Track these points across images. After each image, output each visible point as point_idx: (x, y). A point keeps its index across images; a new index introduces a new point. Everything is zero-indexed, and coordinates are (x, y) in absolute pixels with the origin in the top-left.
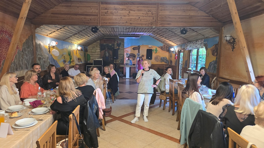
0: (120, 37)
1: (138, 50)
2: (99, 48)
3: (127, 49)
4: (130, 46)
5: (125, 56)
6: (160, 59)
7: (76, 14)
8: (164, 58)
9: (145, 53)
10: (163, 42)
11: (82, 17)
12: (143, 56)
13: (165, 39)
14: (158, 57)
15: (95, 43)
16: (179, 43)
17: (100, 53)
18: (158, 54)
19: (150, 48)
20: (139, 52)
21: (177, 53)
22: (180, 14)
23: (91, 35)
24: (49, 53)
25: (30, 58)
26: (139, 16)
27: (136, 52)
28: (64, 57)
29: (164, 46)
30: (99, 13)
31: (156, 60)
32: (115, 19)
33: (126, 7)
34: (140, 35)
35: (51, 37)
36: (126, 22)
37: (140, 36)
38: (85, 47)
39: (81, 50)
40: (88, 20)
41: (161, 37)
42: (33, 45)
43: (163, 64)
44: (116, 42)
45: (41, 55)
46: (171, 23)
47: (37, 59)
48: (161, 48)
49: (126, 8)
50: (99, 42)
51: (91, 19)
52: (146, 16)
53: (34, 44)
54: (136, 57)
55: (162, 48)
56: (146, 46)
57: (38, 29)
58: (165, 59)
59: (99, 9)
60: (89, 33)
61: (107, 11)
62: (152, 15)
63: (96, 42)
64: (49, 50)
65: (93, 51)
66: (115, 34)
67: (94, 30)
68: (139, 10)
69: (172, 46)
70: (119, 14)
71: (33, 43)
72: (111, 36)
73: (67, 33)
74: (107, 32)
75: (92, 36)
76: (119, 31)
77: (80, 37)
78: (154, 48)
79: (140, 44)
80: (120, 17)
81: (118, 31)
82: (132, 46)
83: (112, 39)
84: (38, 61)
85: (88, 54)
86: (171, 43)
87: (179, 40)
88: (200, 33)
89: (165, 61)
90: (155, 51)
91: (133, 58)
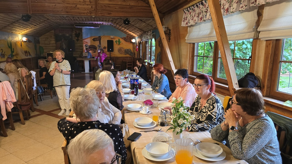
0: (76, 26)
1: (99, 41)
2: (54, 39)
3: (86, 40)
4: (89, 36)
5: (85, 48)
6: (124, 51)
8: (128, 50)
9: (107, 45)
10: (126, 33)
12: (105, 48)
13: (126, 30)
14: (122, 49)
15: (48, 34)
16: (138, 34)
17: (55, 45)
18: (121, 46)
19: (113, 39)
20: (100, 43)
22: (120, 3)
26: (76, 4)
27: (97, 44)
28: (2, 49)
29: (128, 38)
31: (120, 52)
32: (49, 7)
34: (99, 24)
36: (62, 10)
37: (99, 26)
38: (35, 38)
39: (28, 41)
40: (16, 8)
41: (121, 27)
43: (127, 57)
44: (74, 32)
46: (111, 13)
48: (124, 39)
50: (54, 32)
51: (19, 6)
54: (97, 49)
56: (108, 36)
58: (130, 52)
62: (90, 3)
63: (49, 31)
65: (46, 42)
66: (69, 22)
67: (24, 18)
72: (67, 25)
74: (58, 20)
75: (39, 25)
76: (72, 20)
78: (116, 39)
79: (101, 34)
80: (54, 4)
82: (91, 37)
83: (69, 28)
85: (40, 46)
86: (132, 34)
87: (136, 30)
88: (148, 24)
89: (129, 53)
90: (118, 42)
91: (93, 50)
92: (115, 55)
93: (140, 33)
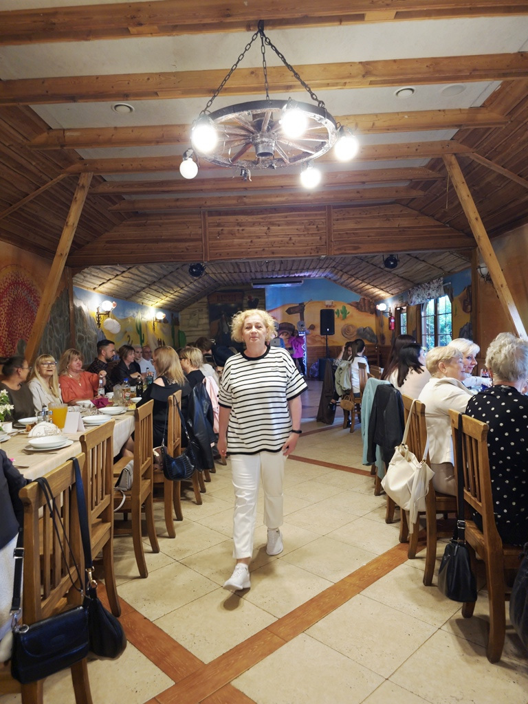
0: (254, 284)
1: (299, 314)
2: (206, 316)
4: (279, 305)
6: (355, 333)
7: (157, 241)
8: (364, 329)
9: (317, 321)
10: (361, 291)
11: (170, 244)
12: (312, 327)
13: (363, 284)
14: (351, 328)
15: (195, 305)
16: (395, 291)
17: (208, 327)
18: (349, 321)
19: (330, 306)
20: (302, 318)
21: (393, 315)
22: (377, 225)
23: (188, 283)
24: (98, 326)
25: (63, 339)
26: (290, 236)
27: (294, 319)
28: (129, 336)
29: (364, 302)
30: (205, 236)
31: (346, 336)
32: (240, 246)
33: (262, 218)
34: (301, 277)
35: (101, 292)
36: (264, 250)
37: (303, 281)
38: (172, 315)
39: (165, 321)
40: (182, 252)
41: (353, 279)
42: (69, 309)
44: (246, 297)
45: (84, 333)
46: (360, 245)
47: (77, 340)
48: (356, 305)
49: (261, 220)
50: (206, 300)
51: (187, 249)
52: (304, 235)
53: (71, 307)
55: (358, 306)
56: (319, 302)
57: (77, 275)
58: (369, 333)
59: (205, 227)
60: (182, 278)
61: (222, 230)
62: (318, 230)
63: (197, 300)
64: (99, 321)
65: (191, 322)
66: (243, 278)
67: (194, 270)
68: (288, 224)
69: (380, 300)
70: (246, 235)
71: (69, 306)
72: (233, 284)
73: (135, 282)
74: (224, 275)
75: (189, 287)
76: (251, 272)
77: (161, 291)
78: (338, 308)
79: (304, 298)
80: (250, 240)
81: (248, 270)
82: (283, 306)
83: (236, 291)
84: (78, 344)
85: (179, 332)
86: (378, 292)
87: (393, 282)
88: (433, 265)
89: (369, 336)
90: (342, 313)
91: (288, 334)
92: (334, 342)
93: (401, 288)
